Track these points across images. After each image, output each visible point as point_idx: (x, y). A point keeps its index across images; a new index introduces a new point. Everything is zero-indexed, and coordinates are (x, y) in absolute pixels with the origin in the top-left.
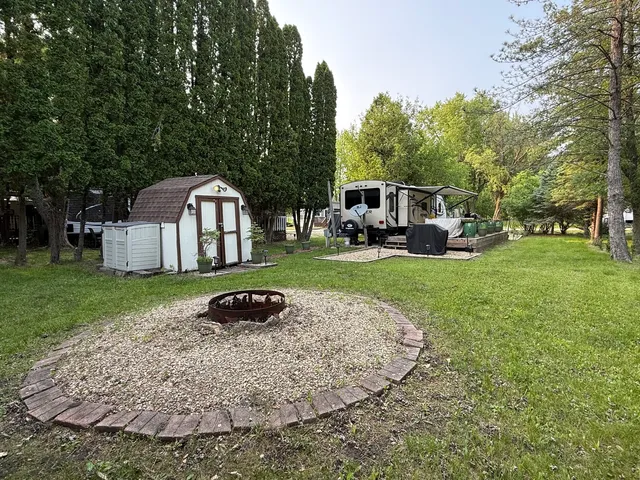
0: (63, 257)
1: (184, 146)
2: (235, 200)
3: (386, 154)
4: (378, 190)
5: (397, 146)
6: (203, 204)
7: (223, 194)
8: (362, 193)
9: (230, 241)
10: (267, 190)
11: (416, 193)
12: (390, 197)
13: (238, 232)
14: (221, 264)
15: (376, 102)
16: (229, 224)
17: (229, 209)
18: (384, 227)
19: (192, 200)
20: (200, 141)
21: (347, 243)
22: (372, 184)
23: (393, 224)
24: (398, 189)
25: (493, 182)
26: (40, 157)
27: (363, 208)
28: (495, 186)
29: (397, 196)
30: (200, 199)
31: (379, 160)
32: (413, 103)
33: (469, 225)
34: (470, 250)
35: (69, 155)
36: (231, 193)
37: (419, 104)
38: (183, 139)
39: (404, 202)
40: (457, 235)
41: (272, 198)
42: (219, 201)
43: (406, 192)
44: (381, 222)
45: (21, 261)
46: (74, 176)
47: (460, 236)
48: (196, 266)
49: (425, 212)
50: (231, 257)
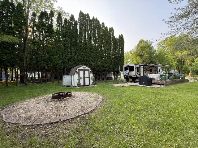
0: (59, 82)
1: (82, 59)
2: (89, 70)
3: (141, 56)
4: (133, 66)
5: (145, 53)
6: (80, 71)
7: (85, 69)
8: (128, 67)
9: (87, 80)
10: (104, 67)
11: (146, 67)
12: (137, 68)
13: (89, 78)
14: (84, 85)
15: (140, 42)
16: (87, 76)
17: (87, 72)
18: (135, 77)
19: (77, 70)
20: (86, 57)
21: (125, 81)
22: (131, 65)
23: (138, 76)
24: (140, 66)
25: (188, 62)
26: (54, 63)
27: (128, 71)
28: (189, 63)
29: (140, 68)
30: (79, 70)
31: (140, 58)
32: (151, 41)
33: (164, 76)
34: (163, 85)
35: (59, 62)
36: (87, 68)
37: (153, 40)
38: (82, 57)
39: (142, 69)
40: (159, 79)
41: (105, 69)
42: (84, 71)
43: (143, 66)
44: (134, 75)
45: (53, 82)
46: (60, 66)
47: (160, 80)
48: (77, 85)
49: (151, 72)
50: (87, 83)
